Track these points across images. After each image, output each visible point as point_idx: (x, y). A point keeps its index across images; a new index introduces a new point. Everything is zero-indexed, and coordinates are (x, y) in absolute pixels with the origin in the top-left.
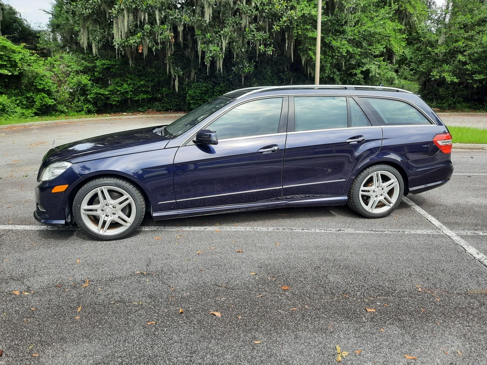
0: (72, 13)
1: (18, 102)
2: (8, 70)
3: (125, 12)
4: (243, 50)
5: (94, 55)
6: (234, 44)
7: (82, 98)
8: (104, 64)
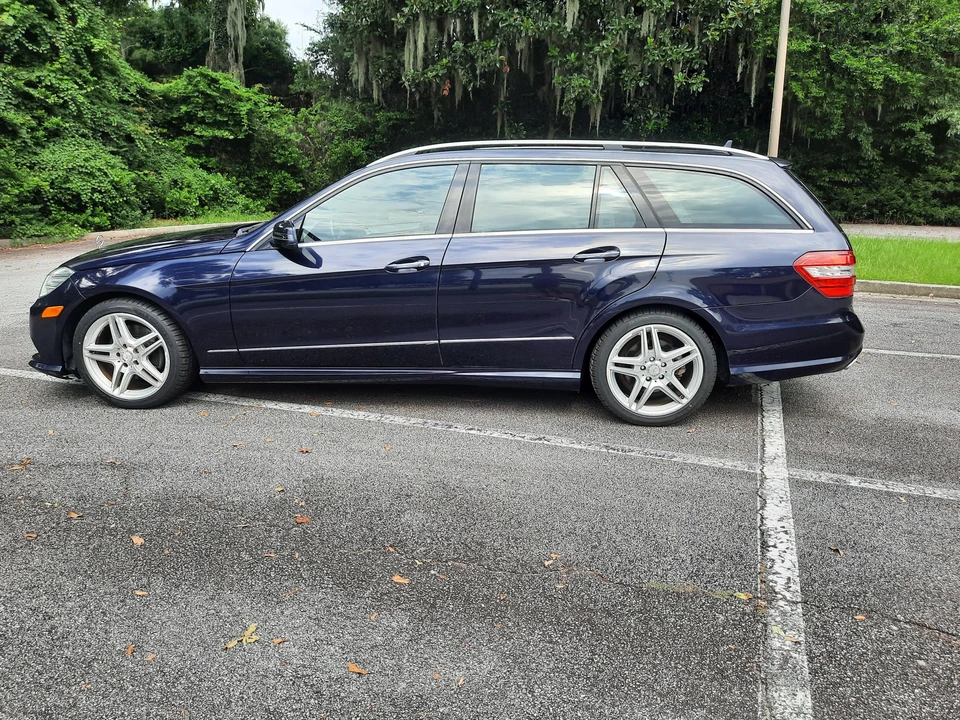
0: (341, 27)
1: (241, 185)
2: (230, 131)
3: (421, 19)
4: (641, 84)
5: (376, 102)
6: (624, 72)
8: (390, 119)
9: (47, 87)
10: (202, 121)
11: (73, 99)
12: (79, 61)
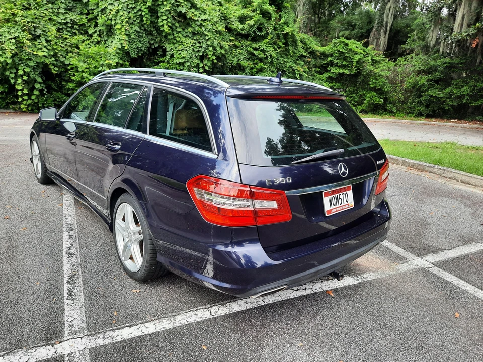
2: (348, 70)
7: (417, 100)
8: (445, 63)
9: (261, 51)
10: (336, 65)
11: (271, 56)
12: (279, 38)
